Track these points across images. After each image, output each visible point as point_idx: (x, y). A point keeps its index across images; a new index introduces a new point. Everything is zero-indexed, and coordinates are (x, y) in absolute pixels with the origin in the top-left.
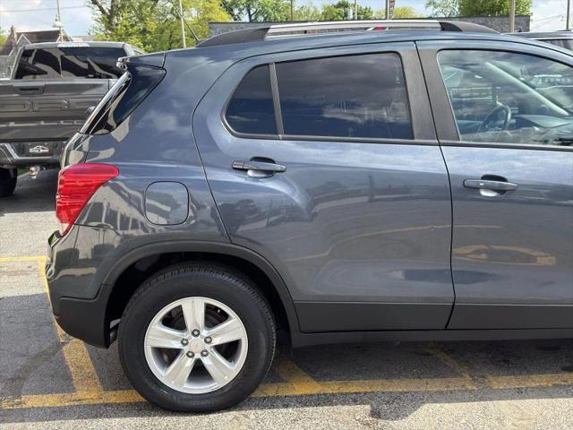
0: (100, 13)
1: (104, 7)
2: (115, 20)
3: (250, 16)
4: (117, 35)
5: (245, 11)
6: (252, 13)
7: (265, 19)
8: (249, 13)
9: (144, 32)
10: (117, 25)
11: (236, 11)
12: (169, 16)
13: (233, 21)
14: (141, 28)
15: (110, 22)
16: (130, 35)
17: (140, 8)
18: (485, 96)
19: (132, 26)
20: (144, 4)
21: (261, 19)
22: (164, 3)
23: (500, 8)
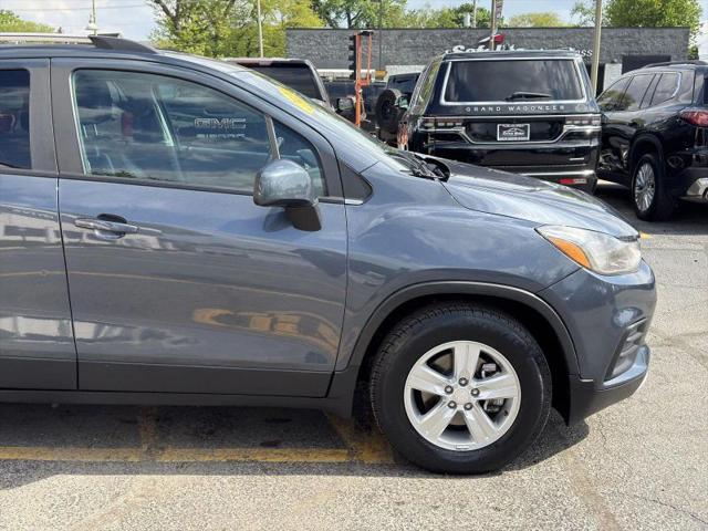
0: (163, 14)
1: (169, 7)
2: (182, 23)
3: (350, 21)
4: (183, 41)
5: (343, 15)
6: (352, 17)
7: (367, 25)
8: (349, 16)
9: (216, 38)
10: (184, 28)
11: (333, 15)
12: (248, 20)
13: (328, 27)
14: (213, 33)
15: (175, 26)
16: (199, 41)
17: (213, 9)
18: (450, 127)
19: (201, 31)
20: (217, 4)
21: (363, 24)
22: (242, 3)
23: (661, 17)
